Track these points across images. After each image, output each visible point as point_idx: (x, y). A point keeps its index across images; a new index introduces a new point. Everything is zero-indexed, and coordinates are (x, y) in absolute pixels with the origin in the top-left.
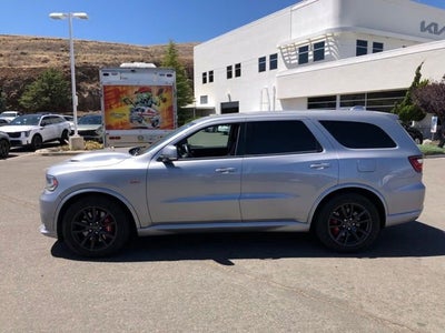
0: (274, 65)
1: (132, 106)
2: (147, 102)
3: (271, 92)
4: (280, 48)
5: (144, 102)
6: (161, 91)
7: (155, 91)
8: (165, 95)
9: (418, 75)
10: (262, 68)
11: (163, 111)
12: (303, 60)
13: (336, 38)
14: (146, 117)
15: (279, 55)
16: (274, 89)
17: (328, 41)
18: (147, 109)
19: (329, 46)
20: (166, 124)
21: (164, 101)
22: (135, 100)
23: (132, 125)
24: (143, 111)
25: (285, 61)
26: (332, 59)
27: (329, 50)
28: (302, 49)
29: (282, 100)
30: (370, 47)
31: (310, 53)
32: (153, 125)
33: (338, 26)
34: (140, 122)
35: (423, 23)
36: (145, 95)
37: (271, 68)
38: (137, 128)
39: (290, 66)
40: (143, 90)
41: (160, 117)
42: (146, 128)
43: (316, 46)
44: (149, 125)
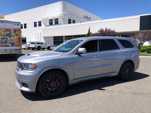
0: (40, 25)
1: (2, 37)
2: (9, 35)
3: (39, 34)
4: (42, 19)
5: (7, 35)
6: (15, 31)
7: (12, 31)
8: (17, 33)
9: (89, 31)
10: (35, 26)
11: (16, 39)
12: (51, 24)
13: (62, 17)
14: (8, 42)
15: (42, 22)
16: (41, 34)
17: (59, 18)
18: (9, 38)
19: (60, 20)
20: (17, 44)
21: (17, 35)
22: (3, 34)
23: (2, 45)
24: (7, 39)
25: (44, 24)
26: (61, 24)
27: (60, 21)
28: (50, 20)
29: (44, 37)
30: (72, 21)
31: (53, 22)
32: (12, 45)
33: (62, 14)
34: (5, 44)
35: (85, 16)
36: (8, 32)
37: (39, 26)
38: (4, 46)
39: (46, 26)
40: (7, 30)
41: (15, 41)
42: (8, 46)
43: (55, 19)
44: (10, 45)
